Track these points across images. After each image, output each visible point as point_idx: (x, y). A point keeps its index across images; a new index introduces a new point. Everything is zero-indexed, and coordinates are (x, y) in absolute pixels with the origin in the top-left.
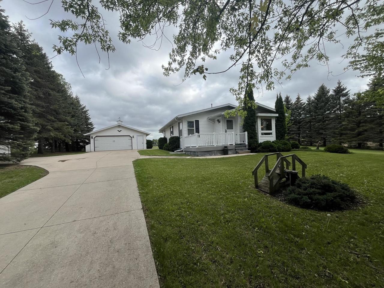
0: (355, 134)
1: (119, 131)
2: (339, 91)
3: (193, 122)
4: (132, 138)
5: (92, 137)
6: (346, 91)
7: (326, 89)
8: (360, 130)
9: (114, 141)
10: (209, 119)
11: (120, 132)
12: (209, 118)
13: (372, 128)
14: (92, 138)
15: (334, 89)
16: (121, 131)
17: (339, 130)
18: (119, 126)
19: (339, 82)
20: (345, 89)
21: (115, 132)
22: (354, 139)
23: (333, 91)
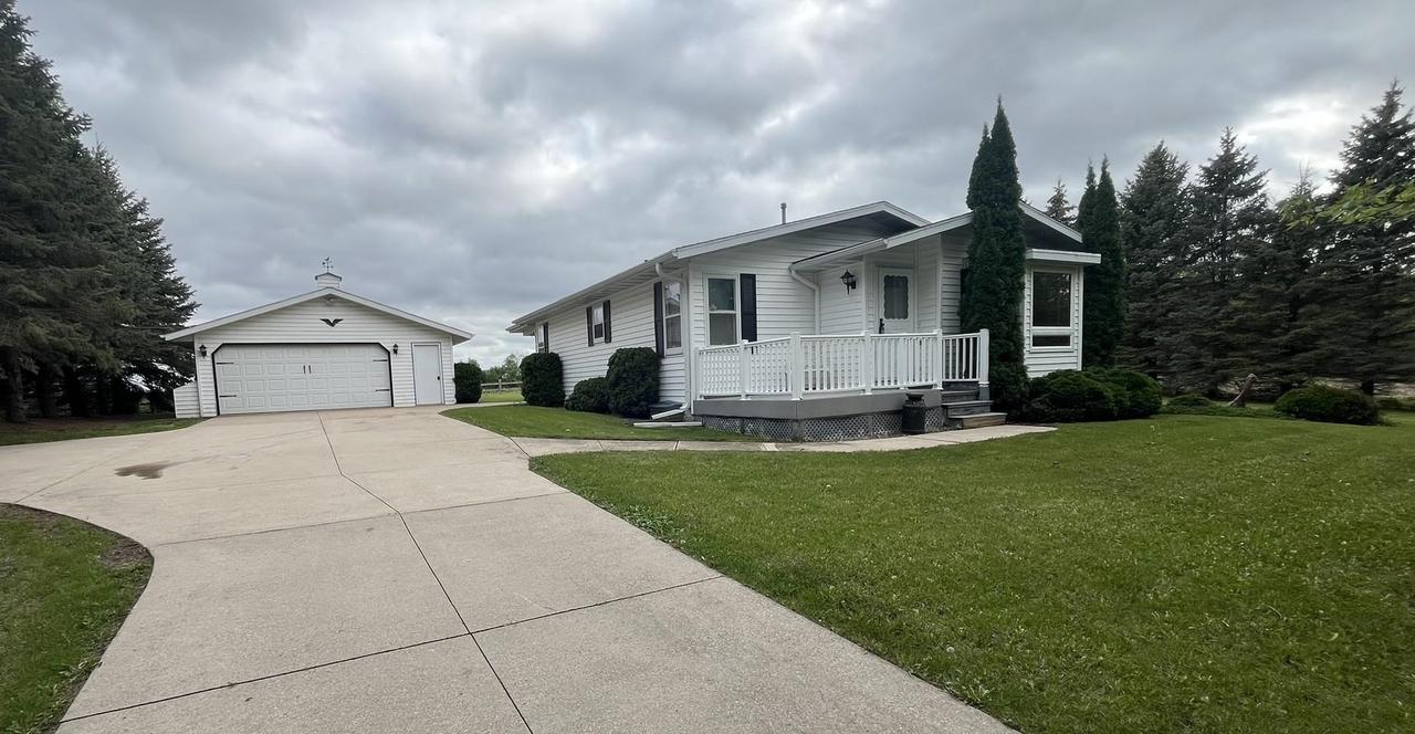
0: (1281, 347)
1: (327, 321)
2: (1226, 173)
3: (733, 281)
4: (389, 354)
5: (203, 347)
6: (1253, 174)
7: (1173, 162)
8: (1305, 329)
9: (307, 369)
10: (797, 272)
11: (332, 325)
12: (800, 266)
13: (1347, 323)
14: (204, 354)
15: (1208, 164)
16: (337, 321)
17: (1222, 329)
18: (330, 300)
19: (1228, 135)
20: (1252, 165)
21: (310, 327)
22: (1278, 365)
23: (1202, 172)
